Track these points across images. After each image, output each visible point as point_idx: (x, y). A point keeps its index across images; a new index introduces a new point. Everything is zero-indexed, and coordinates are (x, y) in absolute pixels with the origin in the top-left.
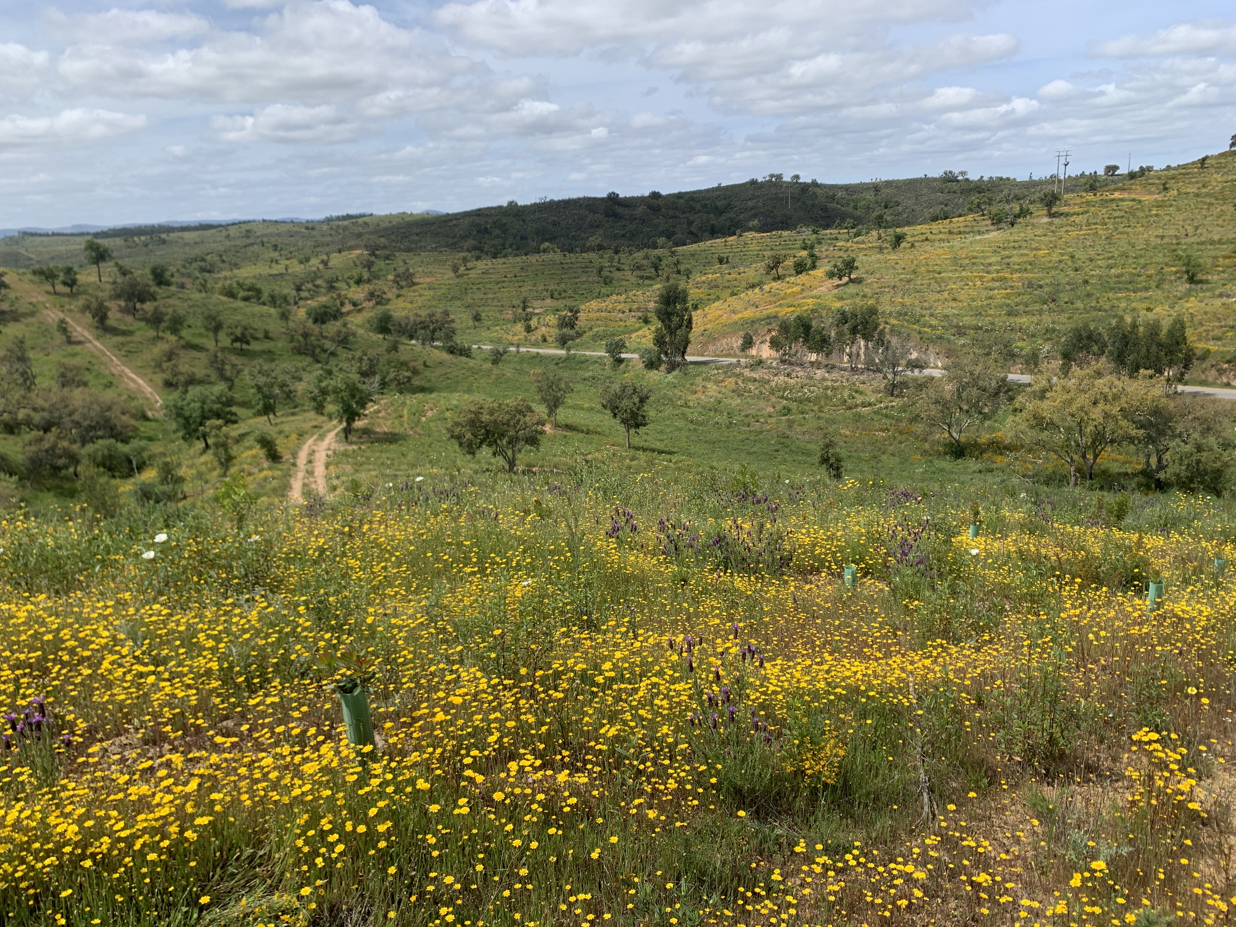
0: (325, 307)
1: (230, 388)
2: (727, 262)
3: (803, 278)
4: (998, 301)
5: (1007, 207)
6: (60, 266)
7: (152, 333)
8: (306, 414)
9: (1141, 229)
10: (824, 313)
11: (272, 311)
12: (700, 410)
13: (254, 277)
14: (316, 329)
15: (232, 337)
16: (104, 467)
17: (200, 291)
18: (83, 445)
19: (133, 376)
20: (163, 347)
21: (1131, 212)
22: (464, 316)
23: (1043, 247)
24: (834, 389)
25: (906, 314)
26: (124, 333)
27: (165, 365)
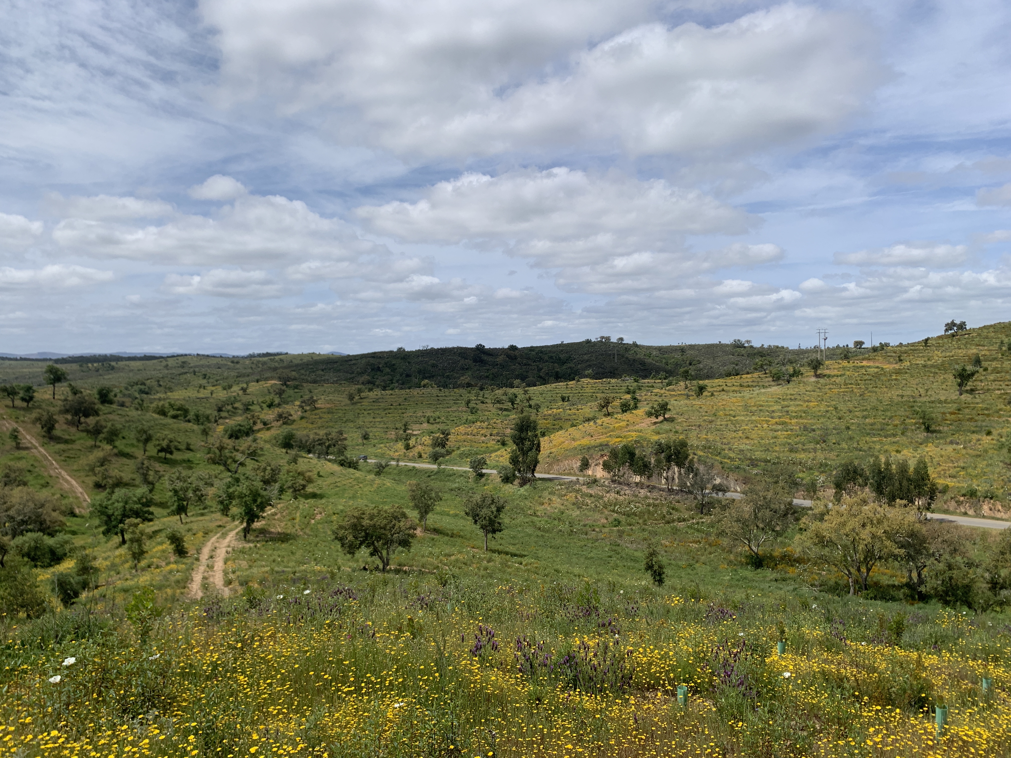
0: (240, 425)
1: (151, 491)
2: (568, 400)
3: (627, 416)
4: (782, 440)
5: (784, 369)
6: (22, 385)
7: (91, 442)
8: (213, 515)
9: (885, 389)
10: (645, 444)
11: (196, 427)
12: (546, 519)
13: (184, 399)
14: (230, 443)
15: (159, 448)
16: (29, 558)
17: (137, 409)
18: (14, 537)
19: (68, 478)
20: (99, 454)
21: (877, 376)
22: (355, 435)
23: (813, 399)
24: (655, 506)
25: (710, 448)
26: (66, 442)
27: (97, 469)
